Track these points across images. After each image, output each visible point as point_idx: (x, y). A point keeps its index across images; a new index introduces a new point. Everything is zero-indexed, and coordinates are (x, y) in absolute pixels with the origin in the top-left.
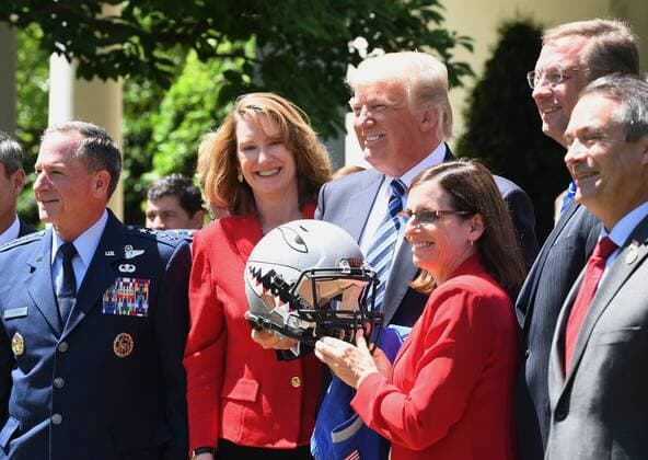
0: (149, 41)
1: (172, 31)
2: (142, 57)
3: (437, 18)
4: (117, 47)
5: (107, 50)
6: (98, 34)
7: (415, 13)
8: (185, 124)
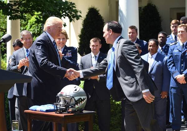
0: (22, 13)
1: (26, 11)
2: (21, 15)
3: (75, 7)
4: (17, 14)
5: (14, 14)
6: (13, 12)
7: (71, 6)
8: (32, 27)
